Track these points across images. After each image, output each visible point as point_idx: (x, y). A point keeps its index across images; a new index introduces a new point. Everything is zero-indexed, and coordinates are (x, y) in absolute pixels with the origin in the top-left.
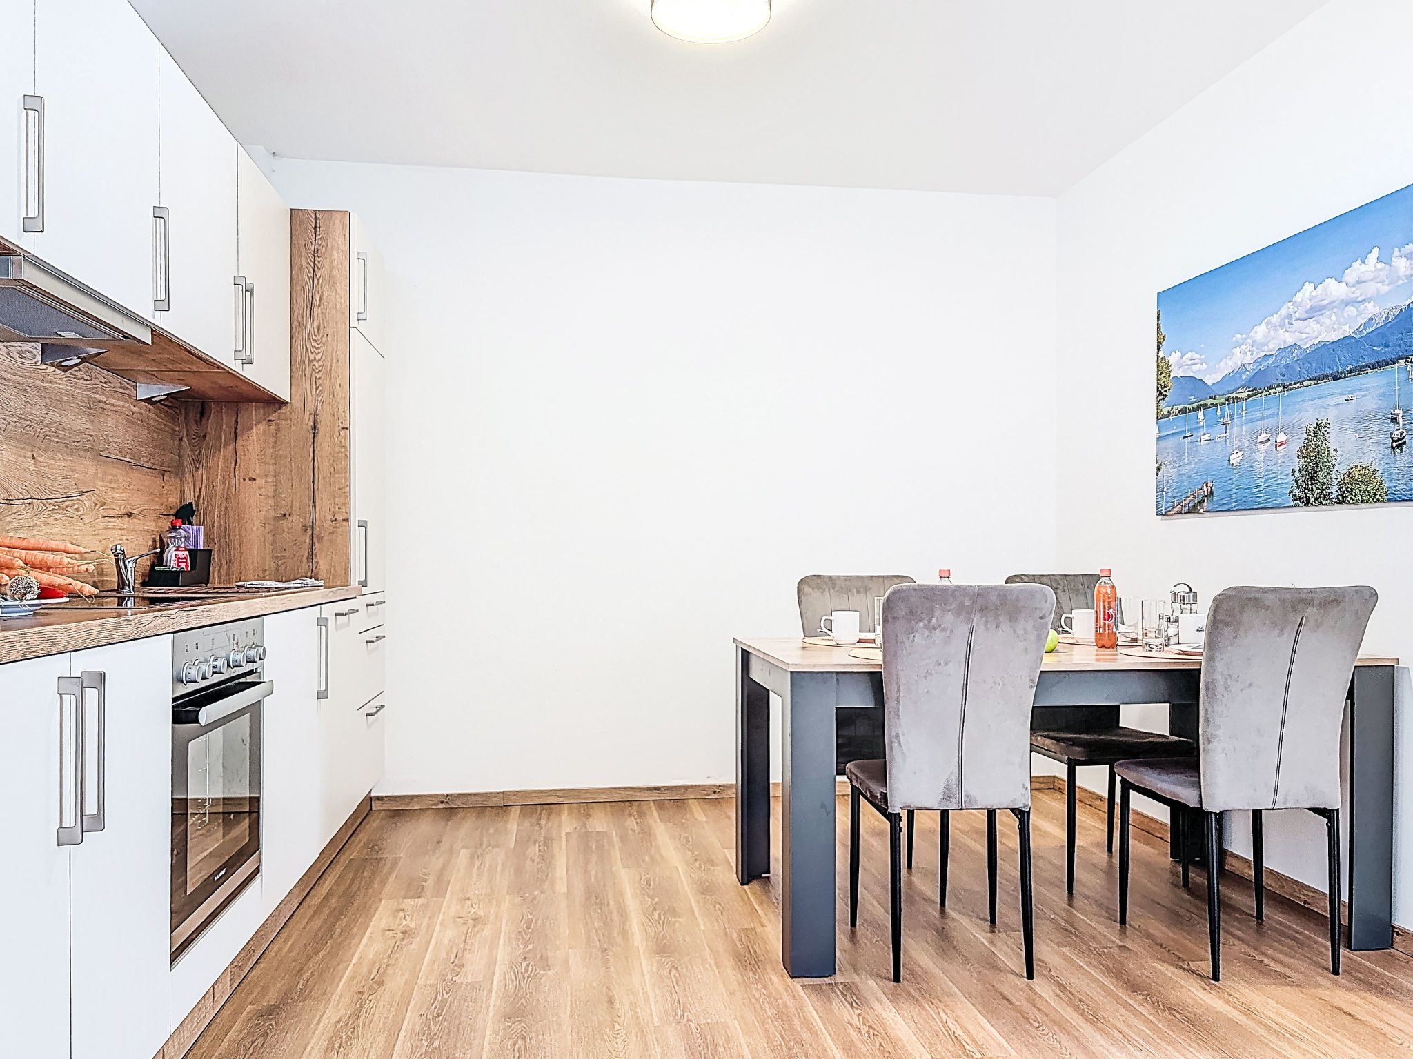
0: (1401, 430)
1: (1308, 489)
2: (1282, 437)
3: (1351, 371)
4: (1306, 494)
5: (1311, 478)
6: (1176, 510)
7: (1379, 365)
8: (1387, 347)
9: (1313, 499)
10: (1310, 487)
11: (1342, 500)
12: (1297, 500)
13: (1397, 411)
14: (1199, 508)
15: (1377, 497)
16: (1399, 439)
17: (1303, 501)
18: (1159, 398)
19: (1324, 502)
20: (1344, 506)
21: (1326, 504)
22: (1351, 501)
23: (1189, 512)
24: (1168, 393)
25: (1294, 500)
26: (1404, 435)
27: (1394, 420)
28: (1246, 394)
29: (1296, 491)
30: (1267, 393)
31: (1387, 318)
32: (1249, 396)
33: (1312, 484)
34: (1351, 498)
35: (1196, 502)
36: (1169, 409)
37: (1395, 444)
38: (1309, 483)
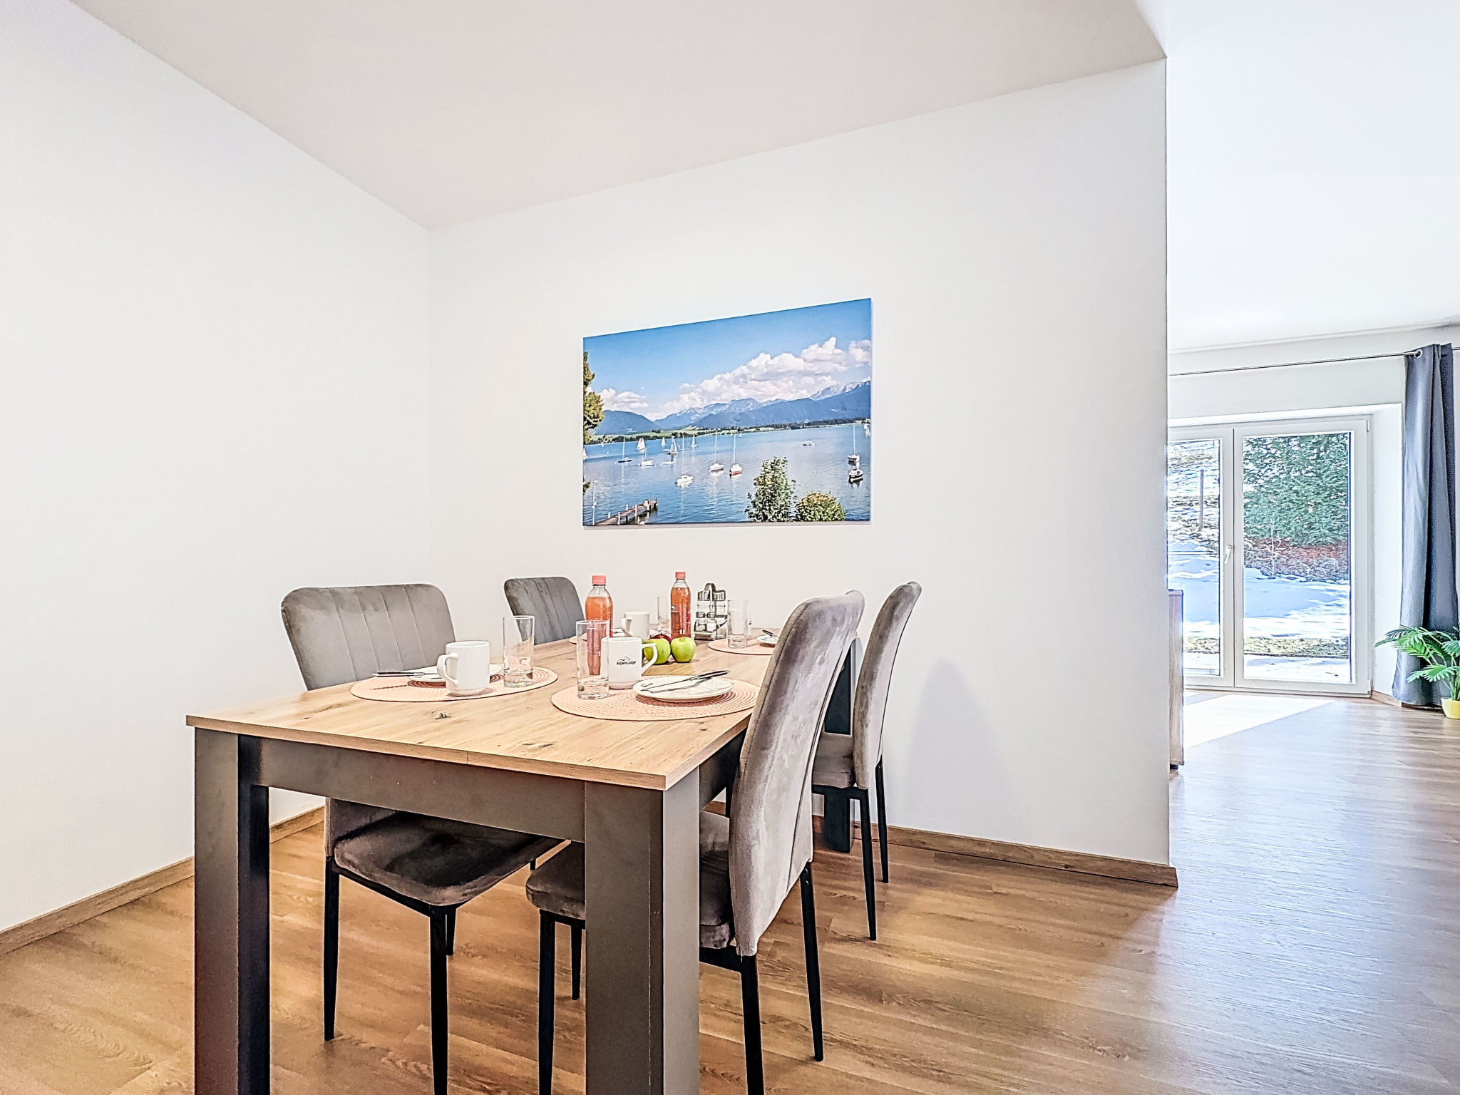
0: (858, 470)
1: (765, 509)
2: (736, 468)
3: (809, 424)
4: (763, 513)
5: (769, 501)
6: (609, 522)
7: (836, 422)
8: (845, 410)
9: (771, 517)
10: (767, 508)
11: (800, 518)
12: (754, 517)
13: (854, 457)
14: (639, 520)
15: (836, 517)
16: (856, 477)
17: (761, 518)
18: (587, 426)
19: (782, 519)
20: (802, 522)
21: (784, 521)
22: (810, 519)
23: (627, 523)
24: (599, 423)
25: (751, 517)
26: (860, 474)
27: (852, 462)
28: (696, 432)
29: (754, 511)
30: (721, 433)
31: (845, 389)
32: (699, 434)
33: (770, 506)
34: (810, 517)
35: (636, 515)
36: (601, 436)
37: (852, 480)
38: (767, 504)
